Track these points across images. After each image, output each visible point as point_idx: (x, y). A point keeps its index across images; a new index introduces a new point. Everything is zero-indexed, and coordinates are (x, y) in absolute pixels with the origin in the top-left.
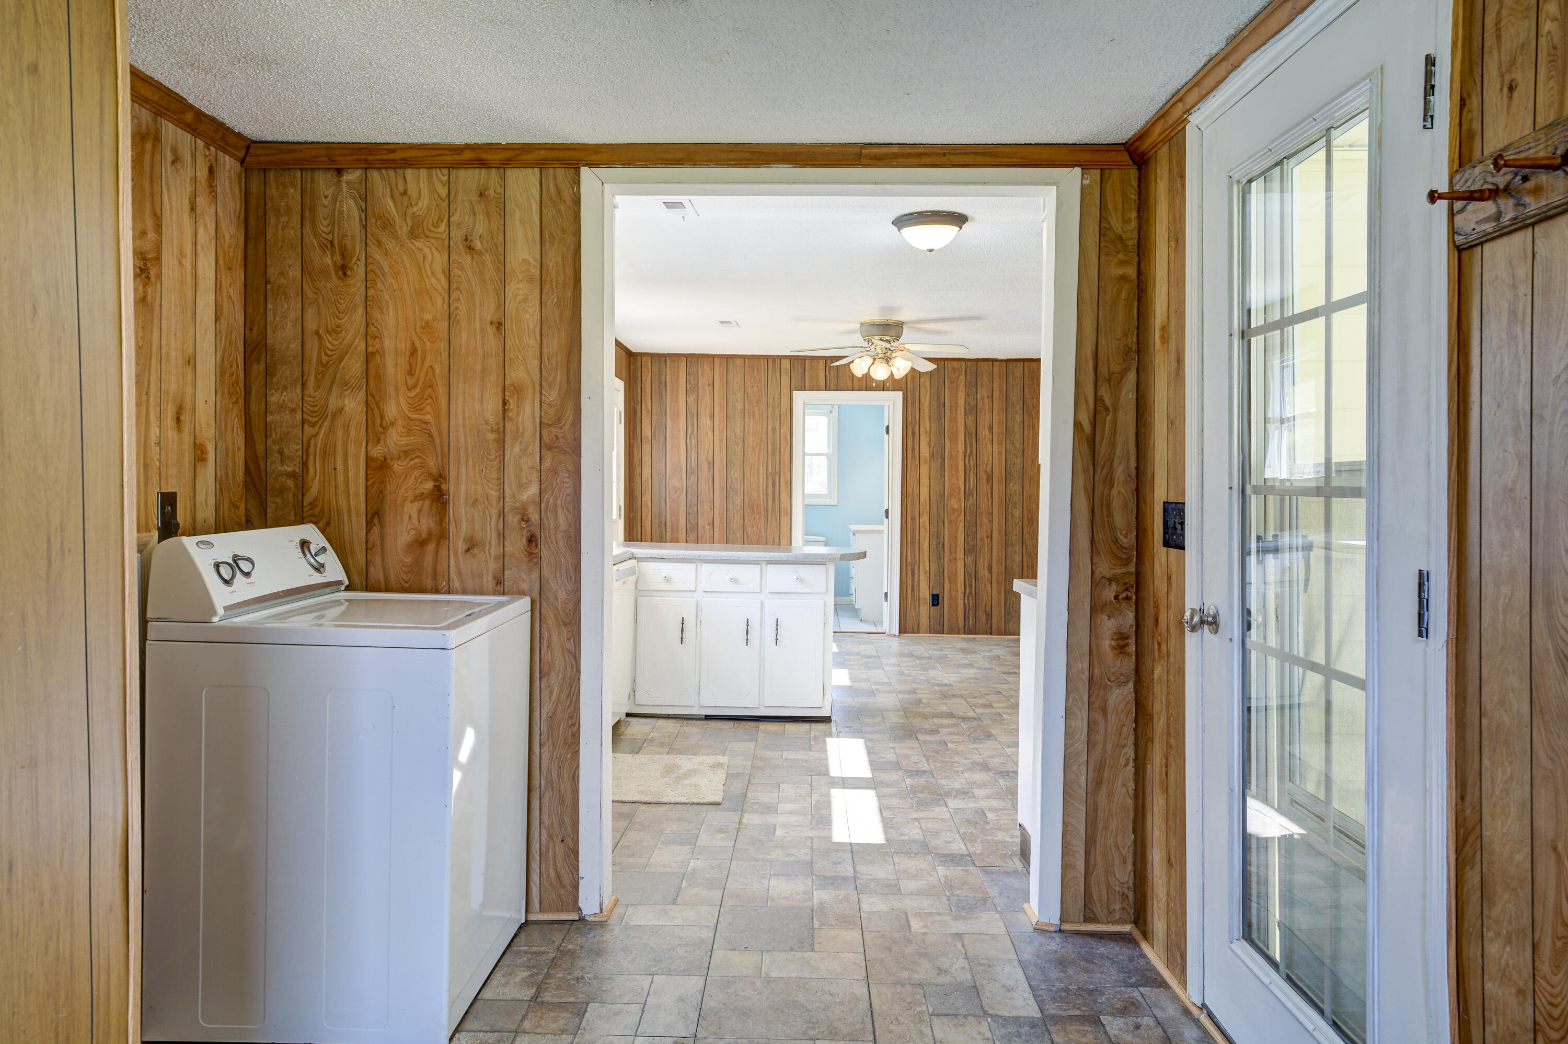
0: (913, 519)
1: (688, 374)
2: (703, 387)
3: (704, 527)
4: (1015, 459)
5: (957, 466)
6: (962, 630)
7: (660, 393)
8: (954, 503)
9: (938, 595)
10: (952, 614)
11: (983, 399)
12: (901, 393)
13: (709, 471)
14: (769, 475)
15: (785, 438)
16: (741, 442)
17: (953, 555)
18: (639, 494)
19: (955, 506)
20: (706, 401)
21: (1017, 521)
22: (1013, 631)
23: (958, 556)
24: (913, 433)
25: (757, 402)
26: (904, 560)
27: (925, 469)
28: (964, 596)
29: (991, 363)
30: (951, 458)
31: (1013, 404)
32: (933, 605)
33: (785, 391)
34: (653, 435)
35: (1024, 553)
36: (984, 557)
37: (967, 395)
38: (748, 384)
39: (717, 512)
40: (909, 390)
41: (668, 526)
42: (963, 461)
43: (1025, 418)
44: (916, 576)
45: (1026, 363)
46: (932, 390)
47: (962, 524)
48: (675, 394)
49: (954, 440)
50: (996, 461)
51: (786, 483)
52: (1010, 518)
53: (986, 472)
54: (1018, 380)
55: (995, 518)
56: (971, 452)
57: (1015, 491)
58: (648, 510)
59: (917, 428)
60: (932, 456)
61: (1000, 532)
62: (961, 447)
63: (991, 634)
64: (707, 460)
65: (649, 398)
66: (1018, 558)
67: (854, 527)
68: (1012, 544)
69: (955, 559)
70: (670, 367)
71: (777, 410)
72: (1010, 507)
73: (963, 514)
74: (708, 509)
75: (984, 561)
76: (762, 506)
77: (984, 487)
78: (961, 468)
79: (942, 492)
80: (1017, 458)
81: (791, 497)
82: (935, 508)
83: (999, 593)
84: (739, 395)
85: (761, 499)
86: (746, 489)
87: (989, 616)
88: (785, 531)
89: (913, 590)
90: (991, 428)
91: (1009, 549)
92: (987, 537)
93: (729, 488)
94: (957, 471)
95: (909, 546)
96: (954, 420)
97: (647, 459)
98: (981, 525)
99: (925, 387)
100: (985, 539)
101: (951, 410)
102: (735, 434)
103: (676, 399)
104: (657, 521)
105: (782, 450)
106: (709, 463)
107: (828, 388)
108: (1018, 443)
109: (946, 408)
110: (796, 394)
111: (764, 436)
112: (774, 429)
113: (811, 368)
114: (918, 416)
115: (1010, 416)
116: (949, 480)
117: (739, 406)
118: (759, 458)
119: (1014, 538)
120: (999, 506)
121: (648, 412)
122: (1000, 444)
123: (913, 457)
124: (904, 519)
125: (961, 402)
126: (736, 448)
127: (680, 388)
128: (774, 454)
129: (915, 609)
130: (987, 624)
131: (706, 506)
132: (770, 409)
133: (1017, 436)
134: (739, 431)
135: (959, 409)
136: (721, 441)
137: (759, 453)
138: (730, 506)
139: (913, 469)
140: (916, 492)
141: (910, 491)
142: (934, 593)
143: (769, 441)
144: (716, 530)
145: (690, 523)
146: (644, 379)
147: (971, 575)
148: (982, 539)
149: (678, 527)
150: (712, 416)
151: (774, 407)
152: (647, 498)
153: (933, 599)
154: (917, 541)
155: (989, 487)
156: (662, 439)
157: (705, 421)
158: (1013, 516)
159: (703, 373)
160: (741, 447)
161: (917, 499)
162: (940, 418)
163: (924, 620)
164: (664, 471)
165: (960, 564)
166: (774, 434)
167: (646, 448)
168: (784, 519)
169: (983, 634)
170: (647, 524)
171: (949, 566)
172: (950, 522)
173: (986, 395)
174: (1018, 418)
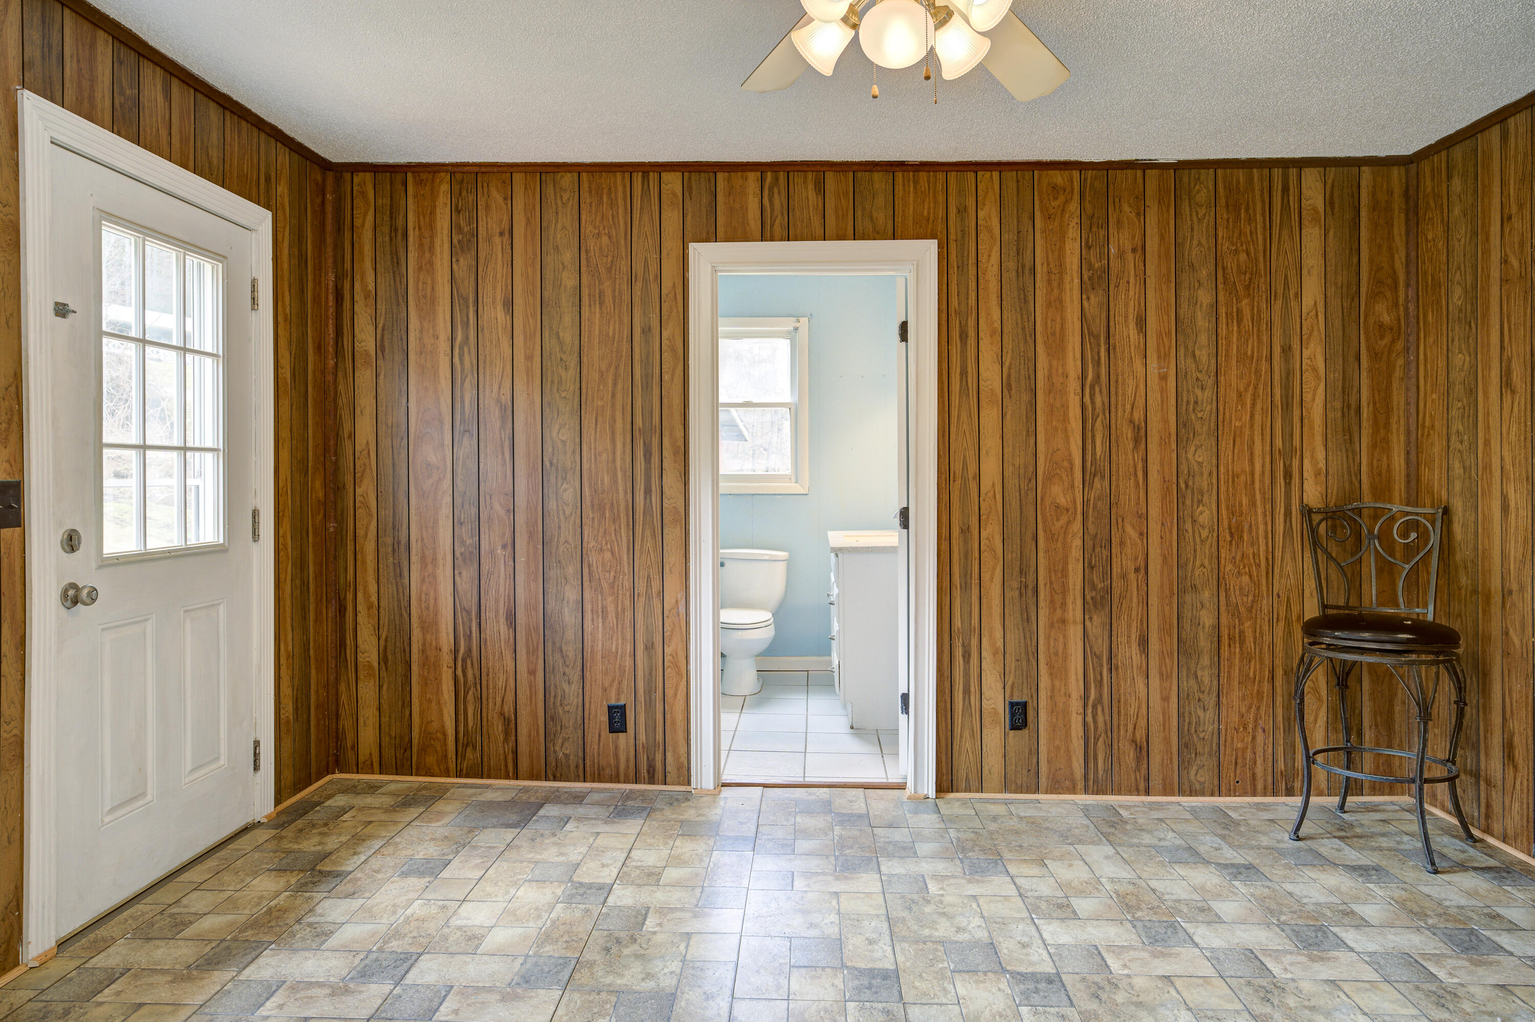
0: (965, 531)
1: (456, 210)
2: (489, 239)
3: (492, 552)
4: (1199, 392)
5: (1065, 407)
6: (1080, 785)
7: (395, 254)
8: (1058, 494)
9: (1025, 705)
10: (1058, 748)
11: (1121, 255)
12: (933, 244)
13: (503, 427)
14: (636, 433)
15: (673, 350)
16: (573, 362)
17: (1059, 612)
18: (349, 479)
19: (1062, 501)
20: (496, 269)
21: (1205, 533)
22: (1198, 786)
23: (1070, 616)
24: (964, 336)
25: (609, 270)
26: (947, 626)
27: (990, 416)
28: (1085, 706)
29: (1139, 173)
30: (1050, 391)
31: (1192, 266)
32: (1014, 727)
33: (671, 244)
34: (380, 347)
35: (1223, 608)
36: (1130, 616)
37: (1087, 246)
38: (588, 229)
39: (521, 518)
40: (952, 237)
41: (413, 552)
42: (1078, 398)
43: (1221, 298)
44: (974, 660)
45: (1220, 172)
46: (1006, 237)
47: (1078, 542)
48: (427, 255)
49: (1057, 348)
50: (1154, 397)
51: (676, 453)
52: (1188, 526)
53: (1131, 421)
54: (1202, 212)
55: (1154, 527)
56: (1098, 376)
57: (1200, 464)
58: (370, 515)
59: (971, 323)
60: (1006, 386)
61: (1165, 559)
62: (1073, 366)
63: (1147, 793)
64: (498, 401)
65: (368, 265)
66: (1207, 619)
67: (838, 538)
68: (1194, 587)
69: (1063, 621)
70: (416, 196)
71: (654, 287)
72: (1188, 502)
73: (1079, 517)
74: (502, 512)
75: (1129, 627)
76: (622, 504)
77: (1126, 457)
78: (1075, 412)
79: (1031, 469)
80: (1203, 388)
81: (686, 483)
82: (1015, 504)
83: (1166, 699)
84: (568, 256)
85: (621, 489)
86: (585, 466)
87: (1142, 750)
88: (673, 558)
89: (967, 691)
90: (1141, 323)
91: (1188, 598)
92: (1137, 570)
93: (547, 463)
94: (1065, 420)
95: (957, 593)
96: (1056, 304)
97: (365, 402)
98: (1122, 543)
99: (989, 230)
100: (1132, 576)
101: (1049, 281)
102: (561, 343)
103: (427, 267)
104: (389, 540)
105: (666, 377)
106: (503, 409)
107: (768, 234)
108: (1203, 355)
109: (1038, 277)
110: (695, 248)
111: (625, 347)
112: (647, 331)
113: (729, 193)
114: (973, 295)
115: (1185, 293)
116: (1047, 442)
117: (569, 280)
118: (613, 395)
119: (1197, 572)
120: (1164, 498)
121: (367, 297)
122: (1162, 356)
123: (964, 390)
124: (945, 531)
125: (1072, 260)
126: (563, 373)
127: (438, 243)
128: (647, 387)
129: (973, 735)
130: (1138, 768)
131: (497, 506)
132: (638, 286)
133: (1203, 338)
134: (568, 336)
135: (1067, 279)
136: (529, 358)
137: (615, 384)
138: (552, 505)
139: (964, 415)
140: (972, 468)
141: (957, 467)
142: (1016, 699)
143: (637, 357)
144: (521, 559)
145: (463, 543)
146: (358, 222)
147: (1099, 658)
148: (1124, 576)
149: (435, 553)
150: (509, 304)
151: (646, 281)
152: (366, 489)
153: (1013, 715)
154: (975, 581)
155: (1139, 457)
156: (399, 357)
157: (495, 314)
158: (1194, 521)
159: (488, 207)
160: (573, 372)
161: (973, 485)
162: (1025, 298)
163: (993, 763)
164: (404, 427)
165: (1075, 633)
166: (647, 341)
167: (364, 377)
168: (672, 534)
169: (1129, 793)
170: (369, 547)
171: (1048, 637)
172: (1051, 537)
173: (1128, 246)
174: (1205, 297)
